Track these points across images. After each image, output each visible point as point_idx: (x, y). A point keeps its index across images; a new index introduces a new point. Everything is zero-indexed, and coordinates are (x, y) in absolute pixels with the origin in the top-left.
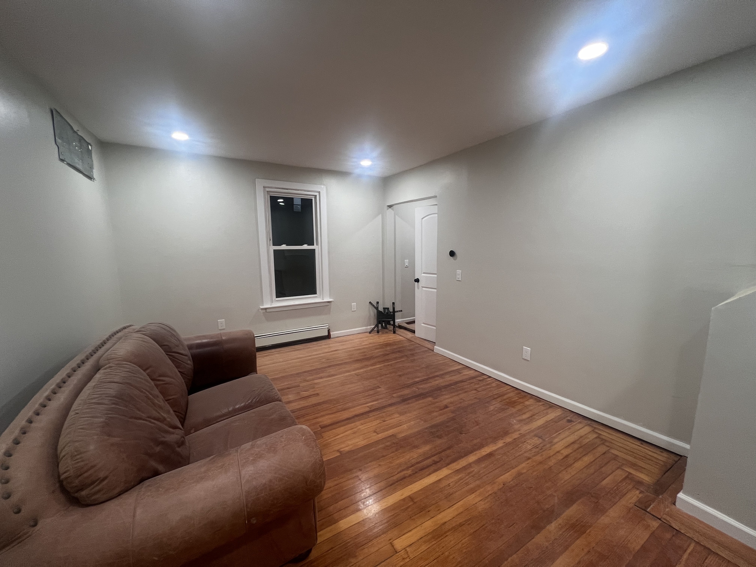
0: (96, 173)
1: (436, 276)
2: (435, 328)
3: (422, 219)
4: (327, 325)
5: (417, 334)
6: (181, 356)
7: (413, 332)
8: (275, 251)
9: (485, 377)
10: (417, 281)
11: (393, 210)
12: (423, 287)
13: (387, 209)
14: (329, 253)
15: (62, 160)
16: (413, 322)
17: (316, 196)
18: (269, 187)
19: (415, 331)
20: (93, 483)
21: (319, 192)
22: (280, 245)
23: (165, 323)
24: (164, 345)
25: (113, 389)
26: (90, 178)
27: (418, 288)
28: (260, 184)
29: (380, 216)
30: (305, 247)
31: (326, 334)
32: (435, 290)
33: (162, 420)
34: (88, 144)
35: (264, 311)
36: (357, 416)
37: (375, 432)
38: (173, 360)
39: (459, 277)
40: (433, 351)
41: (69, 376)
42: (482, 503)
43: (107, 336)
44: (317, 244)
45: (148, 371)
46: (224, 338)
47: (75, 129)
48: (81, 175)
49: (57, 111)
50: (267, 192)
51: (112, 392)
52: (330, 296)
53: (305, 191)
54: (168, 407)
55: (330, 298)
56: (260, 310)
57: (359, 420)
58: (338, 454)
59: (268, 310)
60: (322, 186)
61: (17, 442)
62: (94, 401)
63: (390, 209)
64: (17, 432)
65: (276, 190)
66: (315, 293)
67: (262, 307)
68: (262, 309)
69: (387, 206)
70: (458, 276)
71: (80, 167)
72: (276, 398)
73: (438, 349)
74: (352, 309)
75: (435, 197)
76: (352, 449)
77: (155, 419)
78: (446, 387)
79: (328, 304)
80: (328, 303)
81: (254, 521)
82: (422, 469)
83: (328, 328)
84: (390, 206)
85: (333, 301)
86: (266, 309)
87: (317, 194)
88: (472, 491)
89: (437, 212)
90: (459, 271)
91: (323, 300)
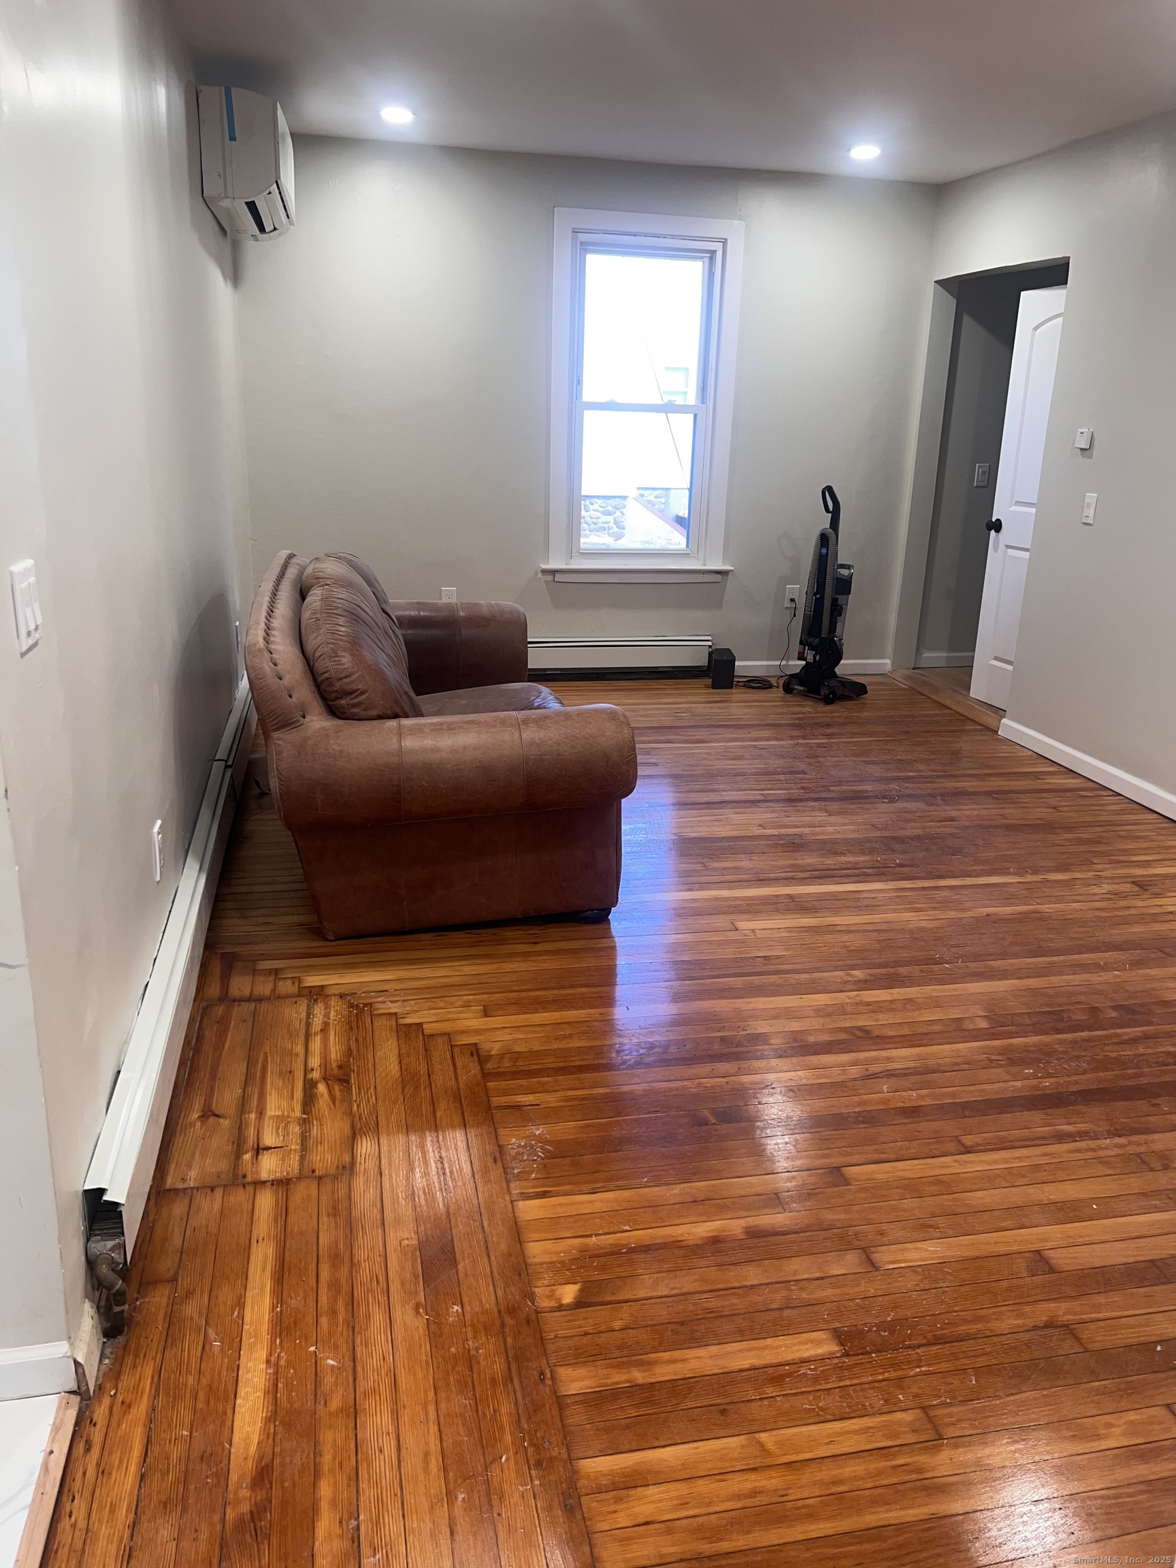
1: (1034, 510)
2: (1011, 667)
3: (1036, 328)
4: (709, 638)
5: (973, 692)
10: (996, 526)
11: (955, 296)
12: (1008, 547)
13: (933, 294)
14: (734, 424)
17: (713, 253)
21: (724, 242)
28: (566, 218)
32: (1026, 555)
35: (550, 578)
39: (1088, 513)
40: (997, 733)
44: (704, 400)
52: (725, 558)
53: (687, 237)
55: (724, 564)
56: (540, 575)
59: (558, 577)
60: (736, 222)
66: (685, 543)
67: (544, 566)
68: (545, 572)
69: (934, 282)
70: (1085, 512)
73: (1010, 727)
74: (786, 601)
79: (718, 578)
80: (717, 575)
83: (710, 647)
84: (943, 284)
85: (732, 571)
86: (554, 572)
87: (718, 247)
90: (1091, 497)
91: (705, 565)
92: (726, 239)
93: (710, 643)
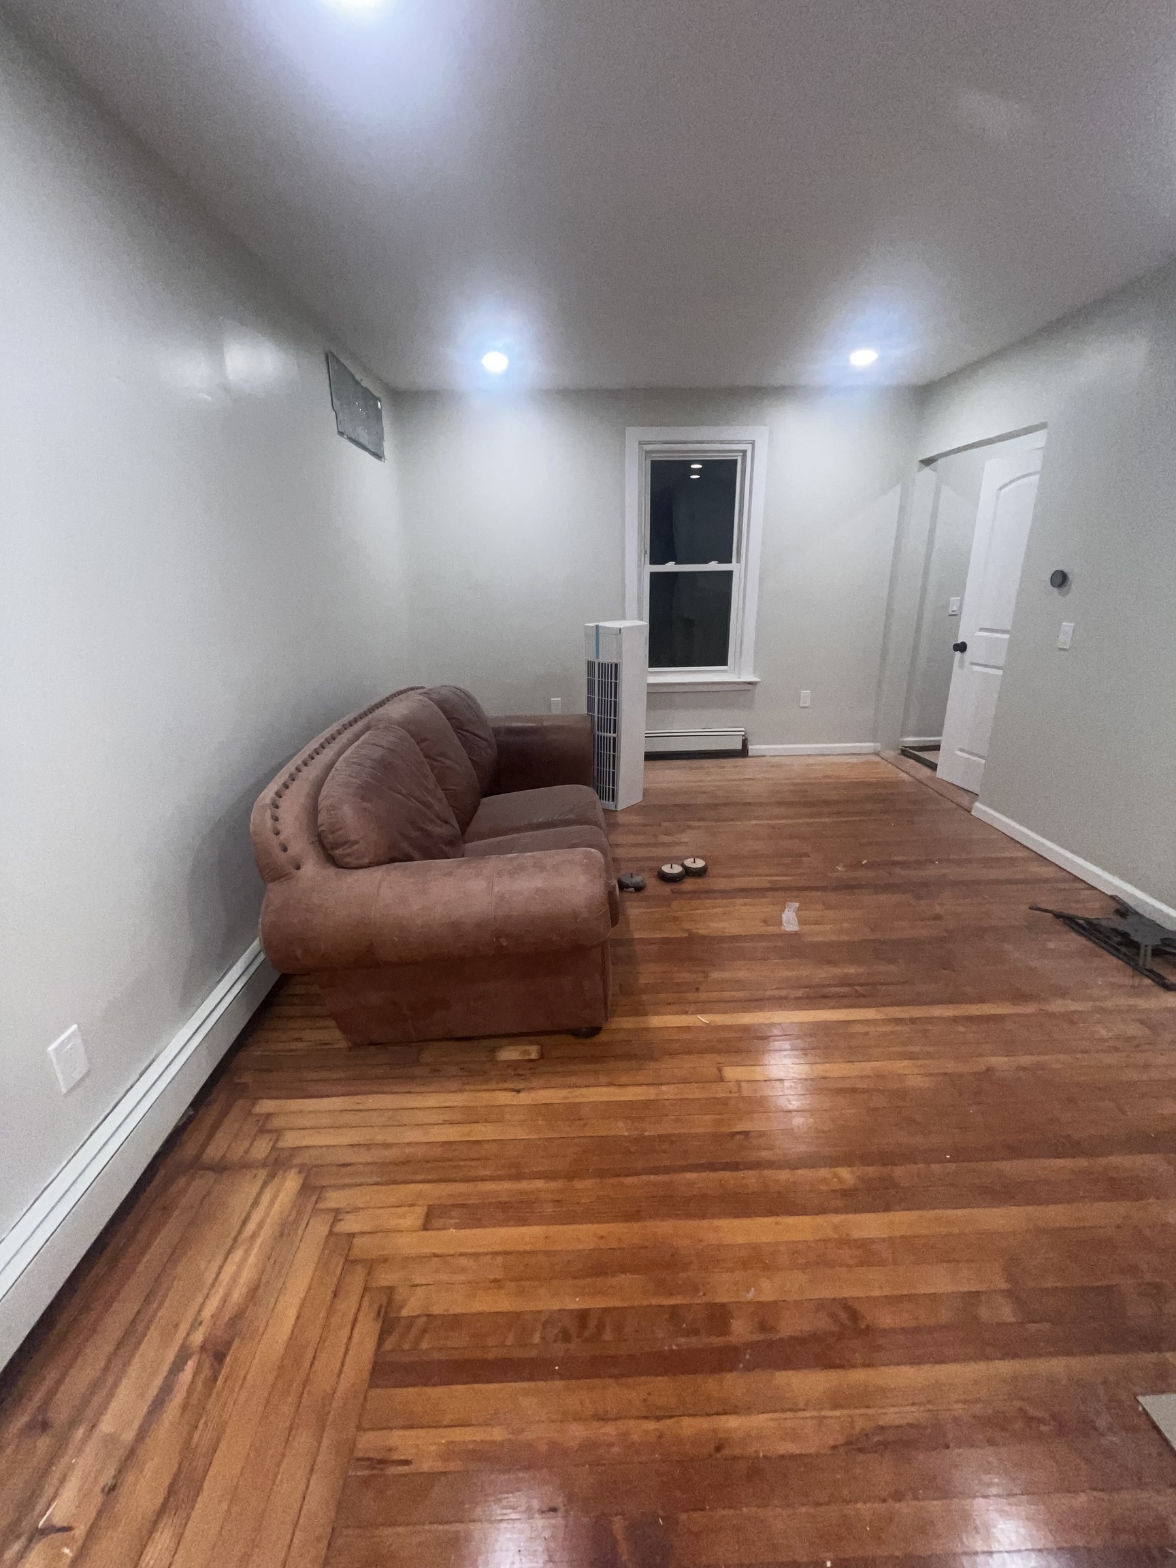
0: (388, 448)
1: (1007, 636)
2: (983, 761)
3: (1000, 489)
4: (743, 729)
5: (940, 774)
6: (478, 739)
7: (933, 767)
8: (653, 575)
9: (1078, 885)
10: (962, 647)
11: (935, 470)
12: (972, 664)
13: (919, 470)
14: (761, 579)
15: (341, 434)
16: (936, 748)
17: (744, 452)
18: (649, 443)
19: (936, 765)
20: (345, 843)
21: (753, 443)
22: (664, 563)
23: (462, 686)
24: (454, 718)
25: (377, 753)
26: (379, 456)
27: (961, 666)
28: (634, 434)
29: (898, 488)
30: (713, 566)
31: (739, 747)
32: (1000, 672)
33: (429, 806)
34: (378, 399)
36: (742, 890)
37: (765, 921)
38: (465, 743)
39: (1065, 639)
40: (970, 812)
41: (339, 732)
42: (919, 1078)
43: (387, 695)
44: (738, 561)
45: (423, 745)
46: (545, 724)
47: (358, 377)
48: (366, 454)
49: (334, 356)
50: (647, 452)
51: (375, 756)
52: (755, 671)
53: (722, 442)
54: (440, 793)
55: (754, 676)
57: (742, 897)
58: (686, 935)
60: (760, 428)
61: (286, 786)
62: (354, 760)
63: (927, 470)
64: (286, 777)
65: (666, 447)
66: (725, 663)
69: (920, 461)
70: (1062, 638)
71: (364, 441)
72: (594, 820)
73: (981, 809)
74: (801, 702)
75: (1043, 426)
76: (712, 935)
77: (416, 798)
78: (955, 884)
79: (749, 687)
80: (749, 685)
81: (504, 942)
82: (825, 997)
83: (743, 736)
84: (928, 462)
85: (759, 682)
87: (748, 447)
88: (912, 1056)
89: (1039, 468)
90: (1067, 626)
91: (739, 678)
92: (754, 441)
93: (743, 733)
